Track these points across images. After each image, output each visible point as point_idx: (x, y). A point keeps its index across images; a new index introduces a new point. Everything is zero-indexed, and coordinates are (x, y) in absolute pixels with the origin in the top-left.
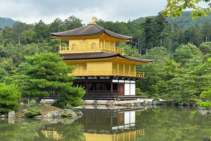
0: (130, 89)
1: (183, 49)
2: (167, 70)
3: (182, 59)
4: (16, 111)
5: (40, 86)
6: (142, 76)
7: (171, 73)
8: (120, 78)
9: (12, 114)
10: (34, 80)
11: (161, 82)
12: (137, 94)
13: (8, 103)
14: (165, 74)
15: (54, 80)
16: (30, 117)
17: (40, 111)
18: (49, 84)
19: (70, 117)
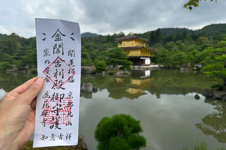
0: (148, 61)
1: (169, 44)
2: (163, 53)
3: (169, 48)
4: (105, 71)
5: (115, 61)
6: (153, 56)
7: (164, 54)
8: (144, 57)
9: (104, 73)
10: (112, 59)
11: (160, 58)
12: (151, 63)
13: (102, 68)
14: (162, 55)
15: (120, 59)
16: (111, 74)
17: (115, 71)
18: (119, 60)
19: (127, 74)
